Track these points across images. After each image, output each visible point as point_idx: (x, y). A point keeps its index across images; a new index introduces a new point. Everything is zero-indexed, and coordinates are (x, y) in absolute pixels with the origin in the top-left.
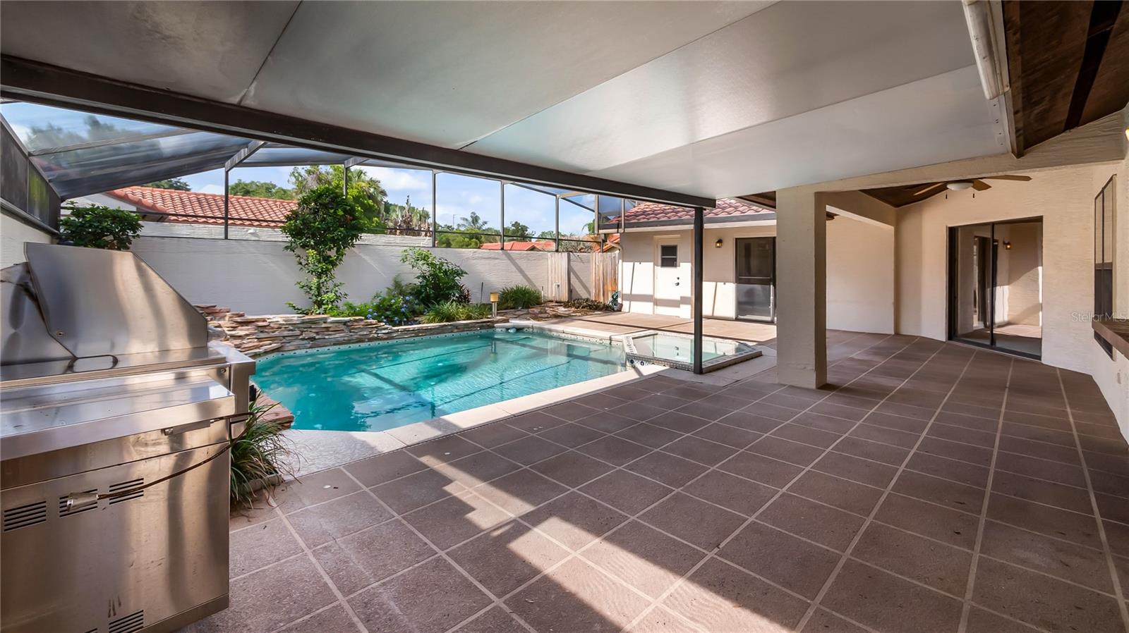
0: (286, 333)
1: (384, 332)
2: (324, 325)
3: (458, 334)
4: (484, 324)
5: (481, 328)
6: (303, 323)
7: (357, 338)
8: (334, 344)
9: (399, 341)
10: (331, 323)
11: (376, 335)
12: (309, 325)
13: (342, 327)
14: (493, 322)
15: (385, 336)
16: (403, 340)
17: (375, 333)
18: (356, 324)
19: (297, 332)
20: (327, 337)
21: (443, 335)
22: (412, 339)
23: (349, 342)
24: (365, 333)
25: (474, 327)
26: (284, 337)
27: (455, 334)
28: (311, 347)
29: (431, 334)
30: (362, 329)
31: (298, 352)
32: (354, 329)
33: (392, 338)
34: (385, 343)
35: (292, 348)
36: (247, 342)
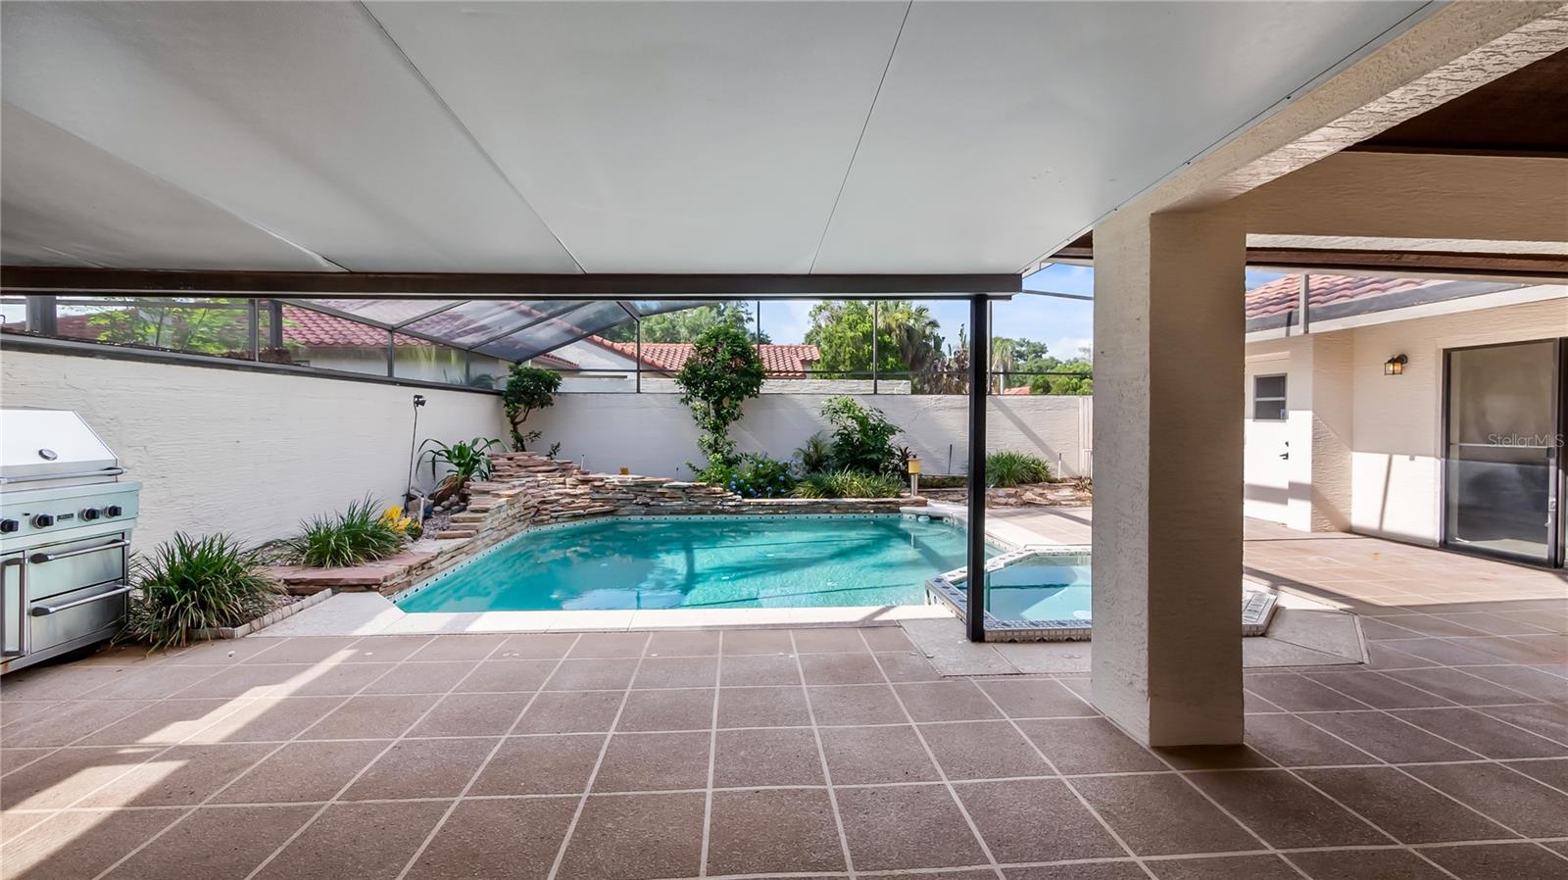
0: (620, 496)
1: (730, 503)
2: (659, 490)
3: (839, 516)
4: (881, 506)
5: (877, 510)
6: (637, 485)
7: (697, 509)
8: (671, 514)
9: (753, 518)
10: (667, 487)
11: (720, 507)
12: (643, 489)
13: (680, 493)
14: (898, 504)
15: (733, 510)
16: (758, 517)
17: (720, 504)
18: (697, 491)
19: (632, 496)
20: (662, 504)
21: (816, 516)
22: (769, 517)
23: (687, 512)
24: (707, 503)
25: (864, 508)
26: (618, 500)
27: (834, 516)
28: (645, 514)
29: (799, 513)
30: (704, 498)
31: (633, 518)
32: (693, 497)
33: (742, 513)
35: (626, 513)
36: (579, 502)
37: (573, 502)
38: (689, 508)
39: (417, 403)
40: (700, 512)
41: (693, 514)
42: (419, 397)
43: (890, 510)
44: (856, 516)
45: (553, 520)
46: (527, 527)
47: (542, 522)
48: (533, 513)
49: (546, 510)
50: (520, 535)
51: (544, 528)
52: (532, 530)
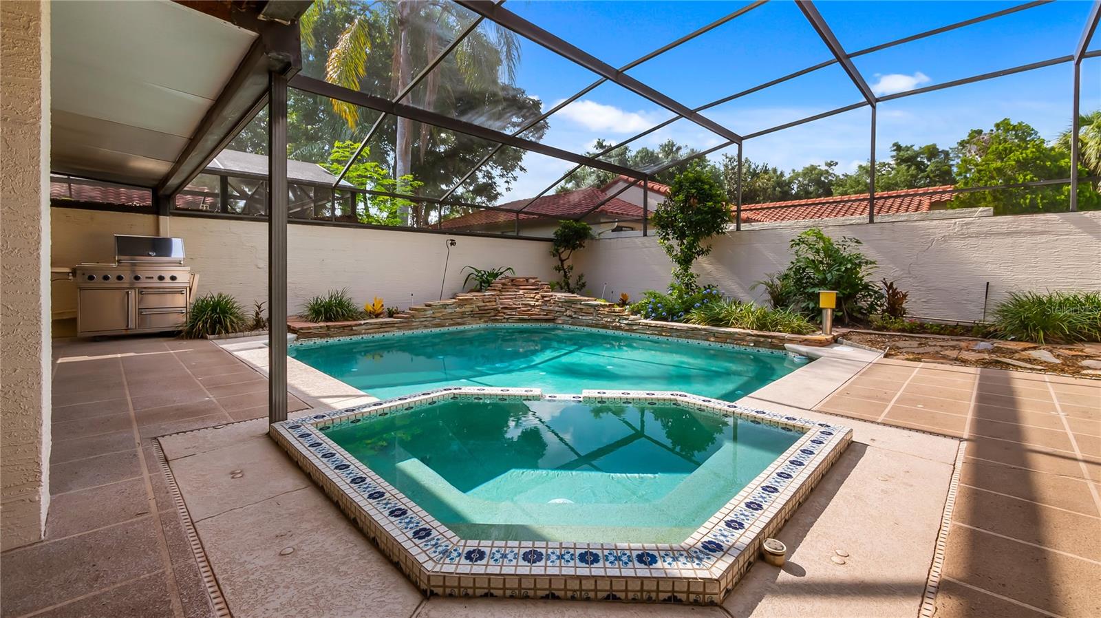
0: (557, 309)
1: (625, 322)
2: (579, 306)
3: (718, 345)
4: (762, 339)
5: (757, 344)
6: (566, 302)
7: (603, 324)
8: (587, 326)
9: (642, 336)
10: (583, 305)
11: (618, 324)
12: (570, 305)
13: (592, 310)
14: (783, 340)
15: (627, 328)
16: (646, 336)
17: (618, 322)
18: (602, 309)
19: (563, 309)
20: (580, 317)
21: (696, 342)
22: (656, 338)
23: (596, 326)
24: (609, 320)
25: (743, 340)
26: (557, 312)
27: (713, 344)
28: (571, 324)
29: (678, 336)
30: (607, 316)
31: (565, 326)
32: (599, 314)
33: (633, 331)
34: (625, 334)
35: (560, 322)
36: (536, 311)
37: (529, 310)
38: (597, 322)
39: (452, 244)
40: (605, 327)
41: (601, 328)
42: (452, 240)
43: (773, 346)
44: (737, 348)
45: (505, 320)
46: (485, 322)
47: (497, 321)
48: (492, 314)
49: (504, 313)
50: (475, 326)
51: (499, 325)
52: (490, 325)
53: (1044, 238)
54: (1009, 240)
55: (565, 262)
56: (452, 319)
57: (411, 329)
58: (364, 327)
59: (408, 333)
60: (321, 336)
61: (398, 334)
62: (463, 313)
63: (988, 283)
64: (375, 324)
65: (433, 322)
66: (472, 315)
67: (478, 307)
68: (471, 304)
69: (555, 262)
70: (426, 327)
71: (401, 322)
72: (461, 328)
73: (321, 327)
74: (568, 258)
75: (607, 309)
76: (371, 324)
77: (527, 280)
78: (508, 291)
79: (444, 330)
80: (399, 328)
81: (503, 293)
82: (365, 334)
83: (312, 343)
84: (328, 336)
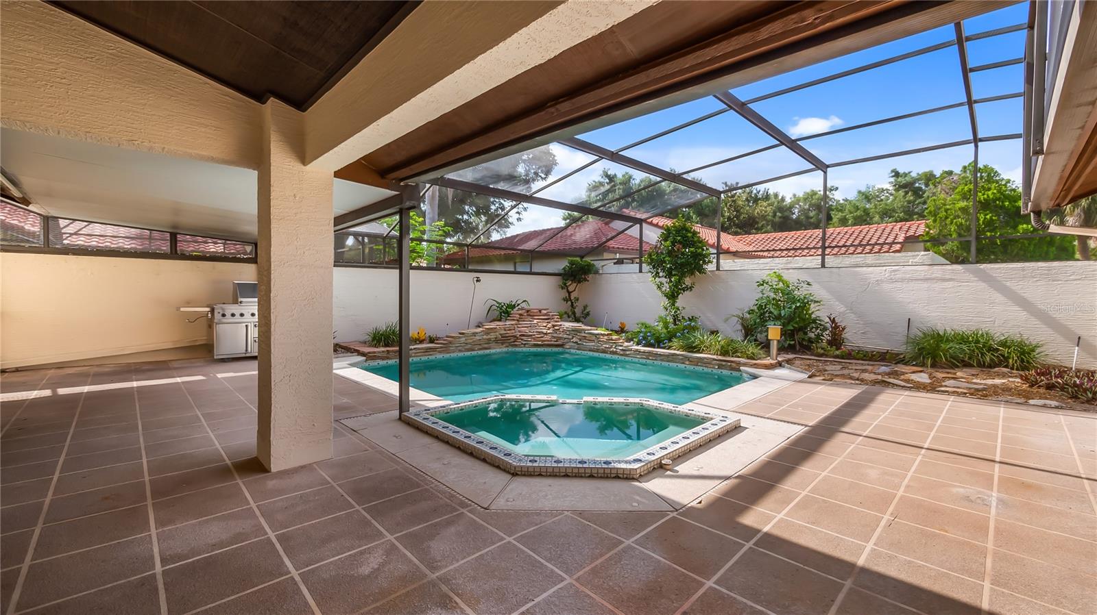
0: (565, 336)
1: (621, 348)
2: (584, 335)
3: (692, 367)
4: (724, 363)
5: (720, 367)
6: (573, 331)
7: (602, 349)
8: (590, 351)
9: (634, 360)
10: (587, 333)
11: (615, 350)
12: (576, 333)
13: (594, 338)
14: (739, 364)
15: (622, 353)
16: (637, 360)
17: (615, 348)
18: (602, 337)
19: (570, 337)
20: (584, 344)
22: (644, 361)
23: (597, 351)
24: (607, 346)
25: (710, 363)
26: (565, 339)
27: (688, 367)
28: (577, 349)
29: (662, 360)
30: (606, 343)
31: (572, 350)
32: (600, 341)
33: (627, 355)
34: (620, 357)
35: (568, 347)
36: (548, 338)
37: (542, 337)
38: (598, 348)
39: (477, 281)
40: (604, 352)
41: (602, 352)
42: (478, 278)
43: (732, 369)
44: (706, 369)
45: (523, 346)
46: (507, 347)
47: (516, 346)
48: (512, 340)
49: (522, 339)
50: (498, 350)
51: (518, 349)
52: (510, 349)
53: (951, 284)
54: (925, 285)
55: (572, 294)
56: (480, 345)
57: (448, 353)
58: (414, 351)
59: (447, 356)
60: (383, 358)
61: (439, 356)
62: (489, 340)
63: (909, 319)
64: (422, 349)
65: (466, 347)
66: (496, 341)
67: (501, 334)
68: (495, 332)
69: (564, 294)
70: (460, 351)
71: (441, 348)
72: (487, 352)
73: (383, 351)
74: (575, 290)
75: (606, 337)
76: (419, 349)
77: (540, 311)
78: (524, 321)
79: (474, 353)
80: (440, 352)
81: (521, 323)
82: (414, 357)
83: (376, 364)
84: (388, 358)
